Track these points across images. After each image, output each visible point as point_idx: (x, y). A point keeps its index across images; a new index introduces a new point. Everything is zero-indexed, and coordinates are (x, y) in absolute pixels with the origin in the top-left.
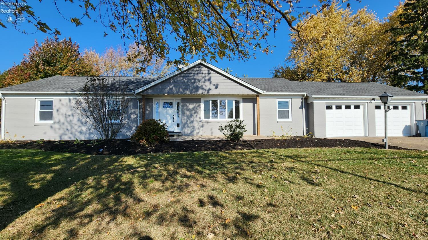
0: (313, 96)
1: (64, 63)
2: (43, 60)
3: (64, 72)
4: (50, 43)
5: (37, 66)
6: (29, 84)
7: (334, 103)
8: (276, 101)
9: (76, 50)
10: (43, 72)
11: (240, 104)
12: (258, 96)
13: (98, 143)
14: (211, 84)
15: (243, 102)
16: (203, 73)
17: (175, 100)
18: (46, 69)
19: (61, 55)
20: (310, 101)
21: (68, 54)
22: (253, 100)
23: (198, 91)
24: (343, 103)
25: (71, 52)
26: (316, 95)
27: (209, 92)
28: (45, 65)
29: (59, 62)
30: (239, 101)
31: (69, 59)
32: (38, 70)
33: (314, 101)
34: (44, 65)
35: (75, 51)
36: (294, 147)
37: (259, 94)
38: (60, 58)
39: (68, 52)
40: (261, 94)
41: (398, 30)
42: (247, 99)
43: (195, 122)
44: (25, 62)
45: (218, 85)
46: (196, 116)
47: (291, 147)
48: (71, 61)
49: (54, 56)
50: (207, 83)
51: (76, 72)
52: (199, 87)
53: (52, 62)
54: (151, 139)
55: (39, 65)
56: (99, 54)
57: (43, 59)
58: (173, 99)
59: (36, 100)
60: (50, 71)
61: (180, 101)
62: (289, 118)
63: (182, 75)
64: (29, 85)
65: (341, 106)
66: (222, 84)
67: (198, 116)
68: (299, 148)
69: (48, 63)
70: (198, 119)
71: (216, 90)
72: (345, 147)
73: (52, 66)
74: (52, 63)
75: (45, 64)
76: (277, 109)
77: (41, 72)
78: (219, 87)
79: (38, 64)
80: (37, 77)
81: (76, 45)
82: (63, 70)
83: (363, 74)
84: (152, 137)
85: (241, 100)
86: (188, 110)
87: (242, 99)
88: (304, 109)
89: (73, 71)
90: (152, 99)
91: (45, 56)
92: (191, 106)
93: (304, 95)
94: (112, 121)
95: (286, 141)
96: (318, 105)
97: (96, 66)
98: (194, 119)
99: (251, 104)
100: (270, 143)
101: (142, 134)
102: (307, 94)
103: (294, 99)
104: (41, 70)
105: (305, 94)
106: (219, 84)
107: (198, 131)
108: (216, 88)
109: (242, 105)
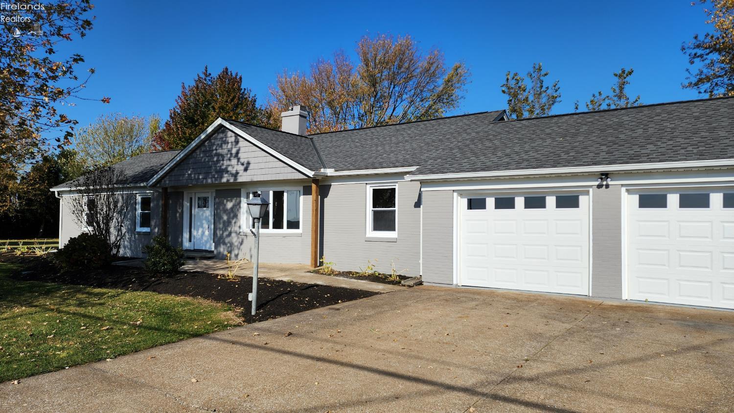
12: (317, 181)
14: (239, 163)
15: (304, 195)
16: (228, 143)
17: (210, 193)
23: (222, 177)
27: (238, 177)
43: (233, 235)
45: (248, 163)
46: (235, 223)
50: (234, 161)
52: (223, 169)
63: (203, 149)
66: (257, 160)
67: (238, 224)
70: (237, 229)
71: (245, 173)
78: (251, 167)
86: (225, 211)
87: (302, 188)
90: (183, 192)
92: (229, 205)
98: (233, 230)
106: (252, 161)
107: (236, 252)
108: (246, 170)
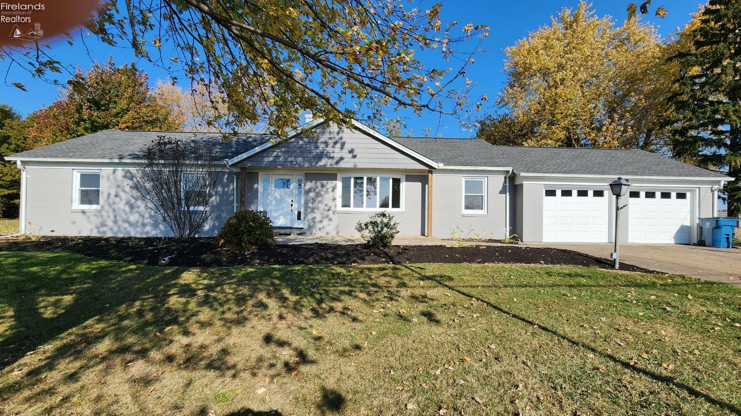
0: (522, 174)
1: (123, 104)
2: (88, 100)
3: (123, 120)
4: (101, 71)
5: (79, 110)
6: (65, 144)
7: (559, 185)
8: (463, 179)
9: (143, 83)
10: (89, 120)
11: (401, 184)
12: (431, 172)
13: (165, 246)
15: (406, 181)
17: (294, 176)
18: (93, 116)
19: (118, 92)
20: (518, 182)
21: (130, 90)
22: (422, 177)
24: (575, 186)
25: (134, 87)
26: (527, 171)
28: (92, 109)
29: (115, 102)
30: (400, 179)
31: (131, 97)
32: (80, 116)
33: (524, 182)
34: (90, 107)
35: (141, 84)
36: (470, 261)
37: (431, 169)
38: (117, 96)
39: (129, 86)
40: (435, 168)
41: (689, 58)
42: (412, 177)
44: (60, 102)
47: (466, 261)
48: (133, 101)
49: (107, 94)
51: (141, 119)
53: (102, 103)
54: (245, 242)
55: (82, 108)
56: (183, 87)
57: (88, 98)
58: (292, 173)
59: (75, 171)
60: (99, 118)
61: (302, 177)
62: (482, 209)
64: (64, 147)
65: (571, 191)
68: (479, 263)
69: (96, 104)
72: (552, 263)
73: (104, 110)
74: (103, 106)
75: (92, 107)
76: (464, 194)
77: (84, 121)
79: (81, 106)
80: (80, 128)
81: (143, 75)
82: (122, 116)
83: (625, 131)
84: (246, 240)
85: (402, 177)
87: (404, 176)
88: (508, 194)
89: (138, 118)
90: (258, 173)
91: (91, 93)
93: (508, 172)
94: (191, 208)
95: (463, 250)
96: (532, 189)
97: (176, 108)
99: (419, 184)
100: (434, 253)
101: (231, 234)
102: (513, 170)
103: (492, 178)
104: (86, 117)
105: (510, 169)
109: (403, 186)
